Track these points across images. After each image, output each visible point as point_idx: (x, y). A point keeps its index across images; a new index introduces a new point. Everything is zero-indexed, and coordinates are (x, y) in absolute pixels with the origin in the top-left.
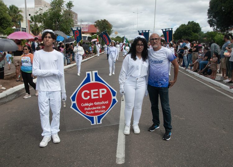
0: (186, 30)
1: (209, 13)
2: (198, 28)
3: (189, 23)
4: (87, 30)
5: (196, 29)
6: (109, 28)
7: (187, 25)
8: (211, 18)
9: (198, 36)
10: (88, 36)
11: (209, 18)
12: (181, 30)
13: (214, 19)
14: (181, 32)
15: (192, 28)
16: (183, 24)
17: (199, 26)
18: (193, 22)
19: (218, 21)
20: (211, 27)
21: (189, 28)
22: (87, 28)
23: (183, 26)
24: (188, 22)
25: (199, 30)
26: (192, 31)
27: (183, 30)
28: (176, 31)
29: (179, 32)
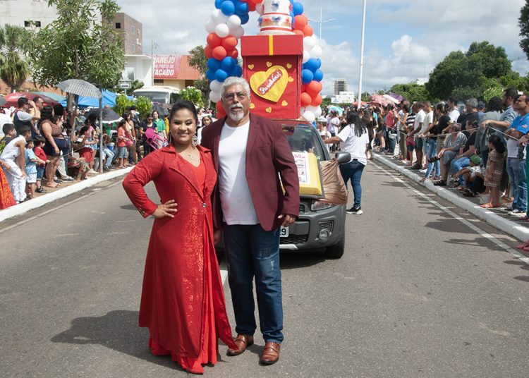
0: (465, 69)
2: (499, 63)
3: (473, 47)
4: (170, 73)
5: (495, 65)
7: (469, 54)
10: (170, 92)
11: (524, 34)
14: (450, 76)
15: (483, 63)
16: (456, 51)
17: (504, 56)
18: (485, 44)
21: (472, 65)
22: (172, 66)
23: (455, 56)
24: (471, 44)
25: (504, 67)
26: (484, 73)
27: (455, 69)
28: (435, 73)
29: (442, 77)
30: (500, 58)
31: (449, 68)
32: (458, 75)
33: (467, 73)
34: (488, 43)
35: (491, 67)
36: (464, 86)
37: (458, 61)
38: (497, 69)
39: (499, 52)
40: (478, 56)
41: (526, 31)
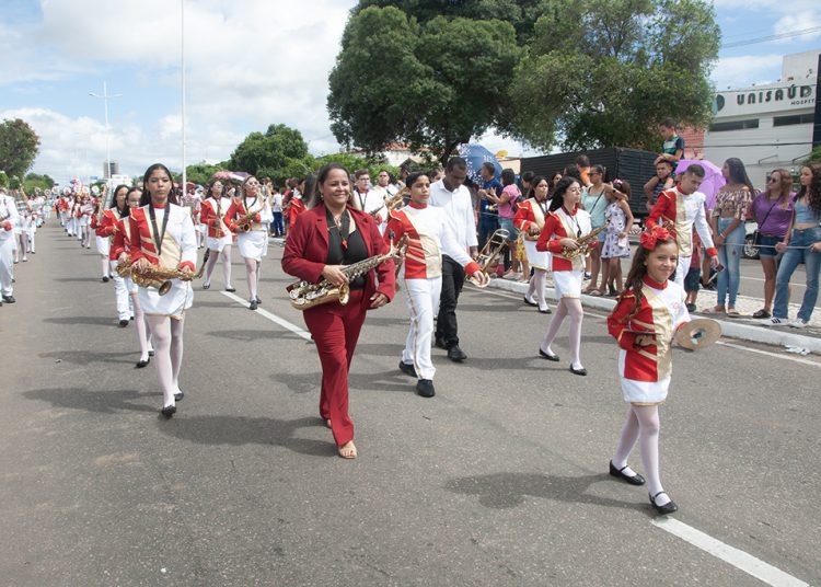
0: (266, 150)
1: (330, 105)
2: (297, 145)
3: (271, 128)
5: (294, 147)
7: (268, 135)
8: (338, 120)
9: (304, 166)
11: (331, 119)
12: (253, 150)
13: (345, 122)
14: (253, 157)
15: (283, 145)
16: (255, 132)
17: (301, 139)
18: (282, 126)
19: (355, 128)
20: (340, 141)
21: (274, 147)
23: (255, 137)
24: (269, 125)
25: (302, 149)
26: (284, 154)
27: (258, 150)
28: (237, 154)
29: (246, 157)
30: (298, 141)
31: (251, 148)
32: (260, 155)
33: (269, 154)
34: (285, 126)
35: (290, 148)
36: (267, 166)
37: (259, 142)
38: (296, 151)
39: (296, 135)
40: (277, 138)
41: (333, 116)
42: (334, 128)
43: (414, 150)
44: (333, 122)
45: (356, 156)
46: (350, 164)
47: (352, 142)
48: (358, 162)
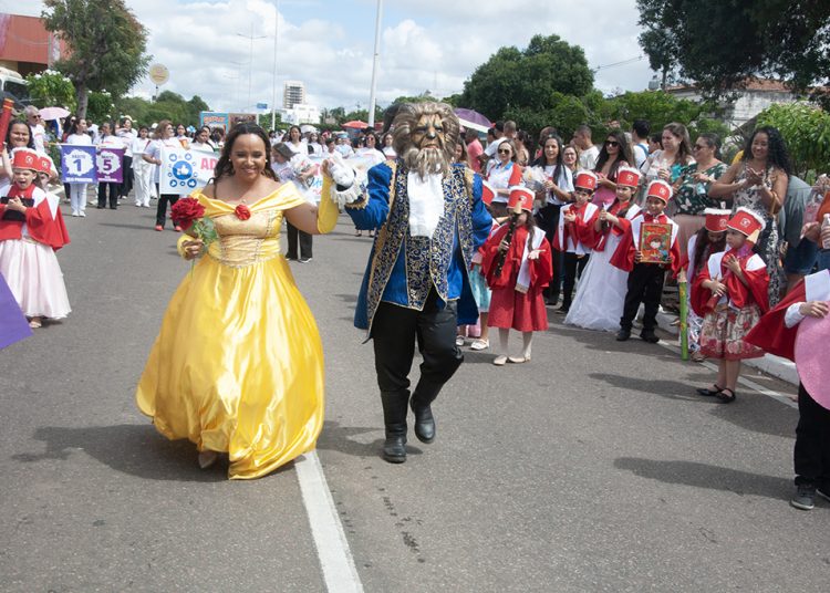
0: (523, 78)
2: (576, 73)
3: (536, 41)
5: (570, 76)
6: (131, 41)
7: (529, 54)
8: (655, 25)
9: (585, 108)
11: (643, 22)
12: (501, 78)
13: (668, 31)
14: (501, 88)
15: (552, 71)
16: (508, 47)
17: (584, 63)
18: (554, 38)
19: (686, 42)
20: (655, 66)
21: (536, 72)
23: (507, 55)
24: (532, 37)
25: (584, 79)
26: (553, 86)
27: (509, 77)
29: (487, 89)
30: (578, 65)
31: (499, 73)
32: (513, 87)
33: (527, 85)
34: (558, 38)
35: (563, 78)
36: (523, 106)
37: (512, 64)
38: (574, 83)
39: (576, 56)
40: (543, 59)
41: (647, 18)
42: (647, 41)
43: (799, 88)
44: (647, 29)
45: (679, 98)
46: (667, 110)
47: (677, 68)
48: (682, 106)
